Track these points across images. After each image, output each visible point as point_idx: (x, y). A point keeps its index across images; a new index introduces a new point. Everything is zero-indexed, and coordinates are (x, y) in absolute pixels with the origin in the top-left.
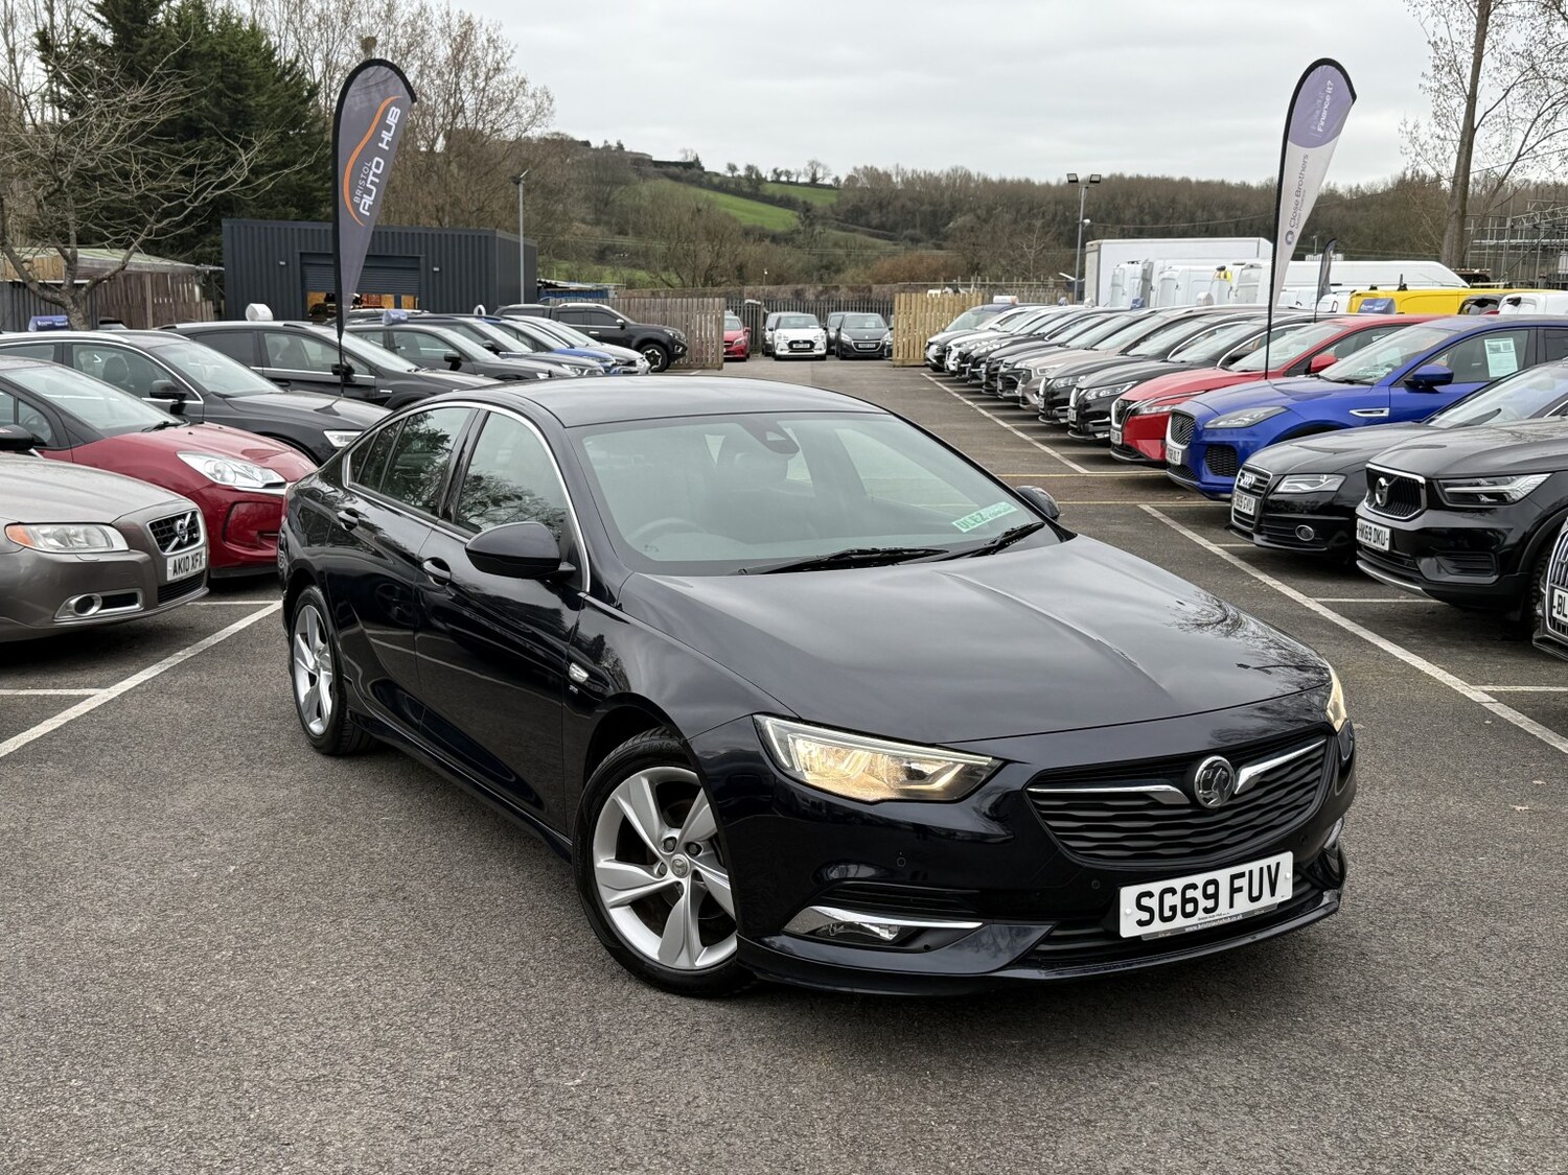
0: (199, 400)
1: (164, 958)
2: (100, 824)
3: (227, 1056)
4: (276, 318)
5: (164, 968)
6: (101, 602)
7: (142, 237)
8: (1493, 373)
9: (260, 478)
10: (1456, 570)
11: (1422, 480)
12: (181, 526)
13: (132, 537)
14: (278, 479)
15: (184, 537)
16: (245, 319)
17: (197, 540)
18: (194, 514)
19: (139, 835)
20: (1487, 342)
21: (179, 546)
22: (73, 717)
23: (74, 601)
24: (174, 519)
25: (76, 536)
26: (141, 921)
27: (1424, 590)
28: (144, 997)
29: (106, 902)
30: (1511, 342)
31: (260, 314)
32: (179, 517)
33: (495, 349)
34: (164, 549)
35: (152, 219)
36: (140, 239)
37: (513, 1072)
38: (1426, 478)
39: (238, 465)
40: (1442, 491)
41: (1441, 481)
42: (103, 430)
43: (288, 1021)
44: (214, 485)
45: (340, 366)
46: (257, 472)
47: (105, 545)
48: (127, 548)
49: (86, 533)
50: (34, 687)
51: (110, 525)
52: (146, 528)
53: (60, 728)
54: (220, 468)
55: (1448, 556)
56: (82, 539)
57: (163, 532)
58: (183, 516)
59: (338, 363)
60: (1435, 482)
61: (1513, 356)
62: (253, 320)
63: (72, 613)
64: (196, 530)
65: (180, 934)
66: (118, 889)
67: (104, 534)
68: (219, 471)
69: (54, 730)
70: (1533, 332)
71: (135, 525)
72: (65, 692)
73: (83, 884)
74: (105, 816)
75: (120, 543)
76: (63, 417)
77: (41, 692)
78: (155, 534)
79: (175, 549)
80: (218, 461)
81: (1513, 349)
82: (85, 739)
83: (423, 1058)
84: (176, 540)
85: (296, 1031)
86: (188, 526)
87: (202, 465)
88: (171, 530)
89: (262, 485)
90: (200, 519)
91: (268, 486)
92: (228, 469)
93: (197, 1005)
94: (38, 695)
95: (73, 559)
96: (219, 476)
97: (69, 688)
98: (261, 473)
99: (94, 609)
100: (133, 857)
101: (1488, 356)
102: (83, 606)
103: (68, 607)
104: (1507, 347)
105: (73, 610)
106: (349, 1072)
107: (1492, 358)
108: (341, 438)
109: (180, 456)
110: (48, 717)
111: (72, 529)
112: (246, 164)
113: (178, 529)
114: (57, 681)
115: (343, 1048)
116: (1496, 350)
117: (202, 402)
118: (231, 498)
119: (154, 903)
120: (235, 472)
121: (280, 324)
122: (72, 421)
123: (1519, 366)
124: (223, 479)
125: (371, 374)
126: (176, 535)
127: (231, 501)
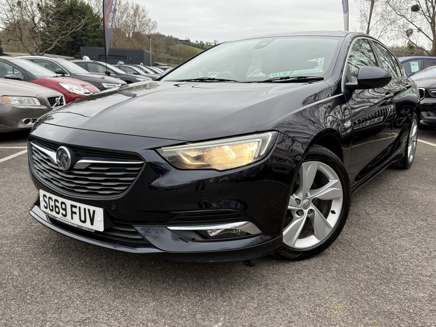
0: (68, 74)
1: (25, 245)
2: (18, 188)
3: (42, 303)
4: (91, 59)
5: (24, 251)
6: (32, 121)
7: (58, 40)
8: (413, 71)
9: (83, 91)
10: (434, 116)
11: (424, 89)
12: (58, 100)
13: (42, 102)
14: (88, 91)
15: (58, 103)
16: (82, 59)
17: (63, 105)
18: (62, 97)
19: (30, 192)
20: (411, 63)
21: (57, 105)
22: (20, 154)
23: (24, 120)
24: (55, 98)
25: (25, 101)
26: (21, 228)
27: (424, 121)
28: (11, 267)
29: (9, 219)
30: (417, 63)
31: (87, 59)
32: (57, 97)
33: (146, 72)
34: (52, 106)
35: (60, 36)
36: (57, 41)
37: (185, 317)
38: (425, 89)
39: (77, 87)
40: (431, 92)
41: (430, 90)
42: (38, 77)
43: (74, 281)
44: (70, 92)
45: (107, 72)
46: (82, 89)
47: (34, 103)
48: (40, 105)
49: (28, 100)
50: (11, 146)
51: (35, 97)
52: (46, 99)
53: (15, 157)
54: (71, 88)
55: (432, 111)
56: (27, 101)
57: (52, 101)
58: (58, 97)
59: (106, 71)
60: (428, 90)
61: (418, 66)
62: (85, 60)
63: (23, 124)
64: (63, 102)
65: (35, 234)
66: (16, 214)
67: (33, 100)
68: (71, 89)
69: (12, 158)
70: (423, 60)
71: (42, 98)
72: (20, 147)
73: (4, 212)
74: (20, 185)
75: (38, 103)
76: (27, 73)
77: (13, 147)
78: (49, 101)
79: (56, 106)
80: (71, 85)
81: (418, 65)
82: (22, 160)
83: (139, 307)
84: (56, 104)
85: (77, 288)
86: (60, 100)
87: (66, 87)
88: (54, 101)
89: (84, 93)
90: (64, 98)
91: (85, 93)
92: (74, 88)
93: (34, 271)
94: (11, 148)
95: (23, 107)
96: (71, 90)
97: (22, 146)
98: (84, 90)
99: (30, 123)
100: (26, 201)
101: (411, 66)
102: (27, 122)
103: (22, 122)
104: (416, 64)
105: (23, 123)
106: (101, 316)
107: (412, 67)
108: (107, 85)
109: (60, 84)
110: (12, 154)
111: (23, 98)
112: (83, 23)
113: (56, 100)
114: (19, 145)
115: (99, 299)
116: (413, 65)
117: (69, 75)
118: (74, 96)
119: (28, 220)
120: (76, 89)
121: (92, 61)
122: (29, 73)
123: (419, 69)
124: (72, 91)
125: (115, 74)
126: (56, 102)
127: (75, 97)
